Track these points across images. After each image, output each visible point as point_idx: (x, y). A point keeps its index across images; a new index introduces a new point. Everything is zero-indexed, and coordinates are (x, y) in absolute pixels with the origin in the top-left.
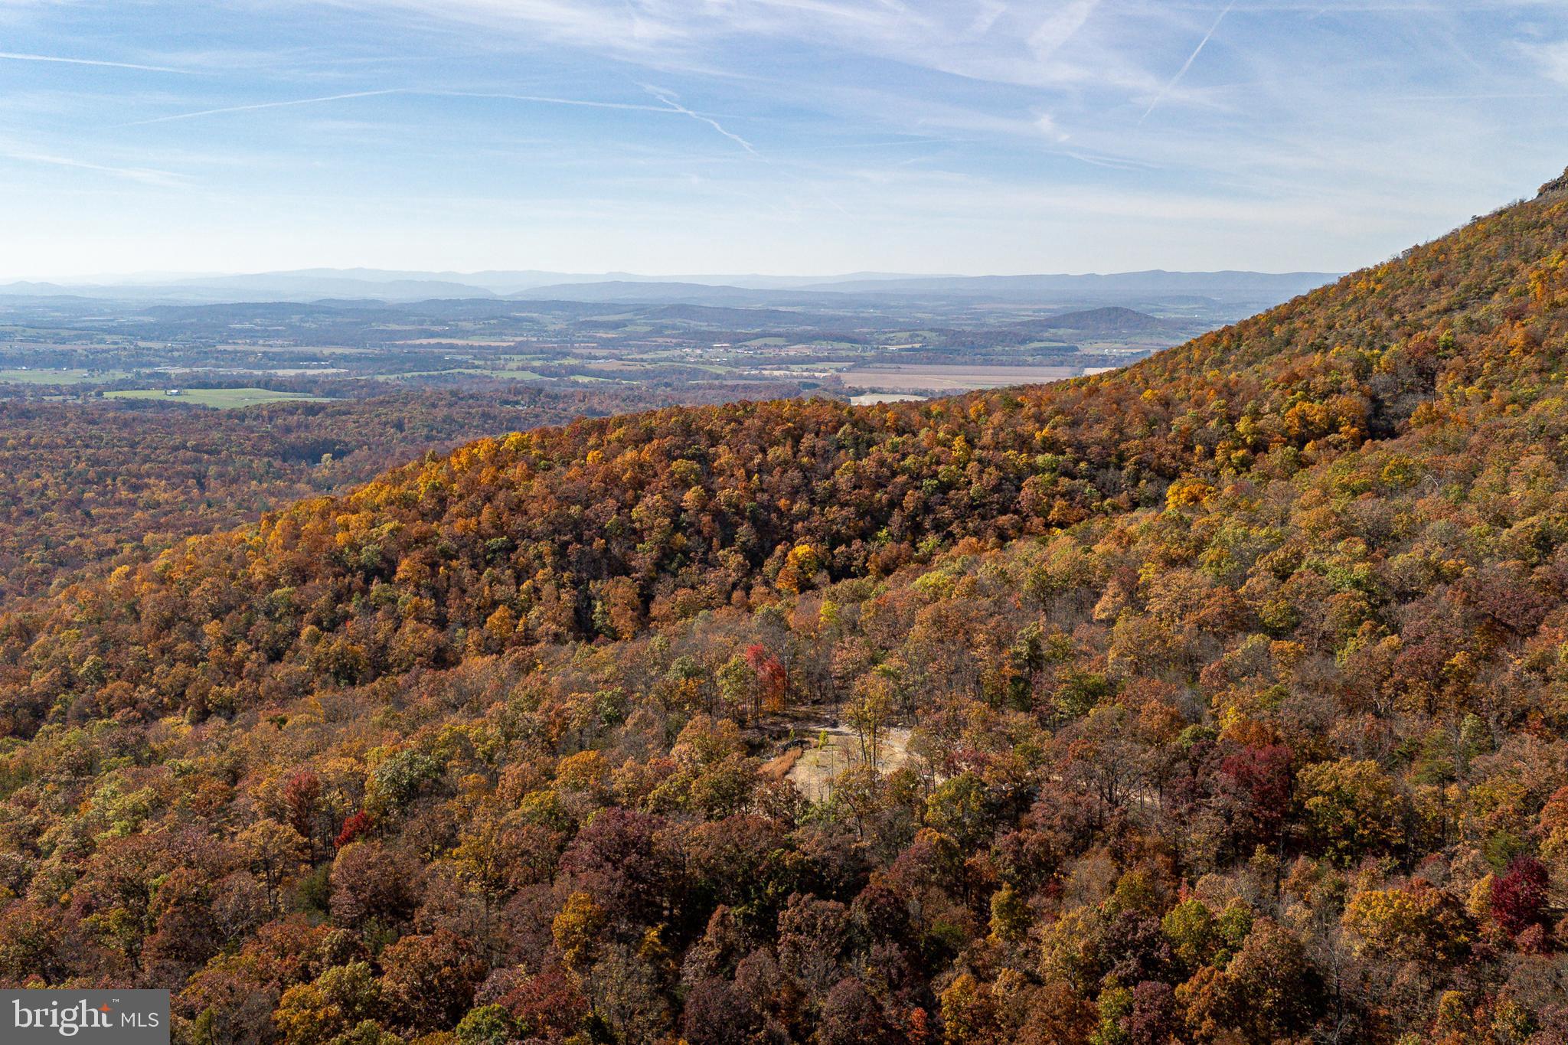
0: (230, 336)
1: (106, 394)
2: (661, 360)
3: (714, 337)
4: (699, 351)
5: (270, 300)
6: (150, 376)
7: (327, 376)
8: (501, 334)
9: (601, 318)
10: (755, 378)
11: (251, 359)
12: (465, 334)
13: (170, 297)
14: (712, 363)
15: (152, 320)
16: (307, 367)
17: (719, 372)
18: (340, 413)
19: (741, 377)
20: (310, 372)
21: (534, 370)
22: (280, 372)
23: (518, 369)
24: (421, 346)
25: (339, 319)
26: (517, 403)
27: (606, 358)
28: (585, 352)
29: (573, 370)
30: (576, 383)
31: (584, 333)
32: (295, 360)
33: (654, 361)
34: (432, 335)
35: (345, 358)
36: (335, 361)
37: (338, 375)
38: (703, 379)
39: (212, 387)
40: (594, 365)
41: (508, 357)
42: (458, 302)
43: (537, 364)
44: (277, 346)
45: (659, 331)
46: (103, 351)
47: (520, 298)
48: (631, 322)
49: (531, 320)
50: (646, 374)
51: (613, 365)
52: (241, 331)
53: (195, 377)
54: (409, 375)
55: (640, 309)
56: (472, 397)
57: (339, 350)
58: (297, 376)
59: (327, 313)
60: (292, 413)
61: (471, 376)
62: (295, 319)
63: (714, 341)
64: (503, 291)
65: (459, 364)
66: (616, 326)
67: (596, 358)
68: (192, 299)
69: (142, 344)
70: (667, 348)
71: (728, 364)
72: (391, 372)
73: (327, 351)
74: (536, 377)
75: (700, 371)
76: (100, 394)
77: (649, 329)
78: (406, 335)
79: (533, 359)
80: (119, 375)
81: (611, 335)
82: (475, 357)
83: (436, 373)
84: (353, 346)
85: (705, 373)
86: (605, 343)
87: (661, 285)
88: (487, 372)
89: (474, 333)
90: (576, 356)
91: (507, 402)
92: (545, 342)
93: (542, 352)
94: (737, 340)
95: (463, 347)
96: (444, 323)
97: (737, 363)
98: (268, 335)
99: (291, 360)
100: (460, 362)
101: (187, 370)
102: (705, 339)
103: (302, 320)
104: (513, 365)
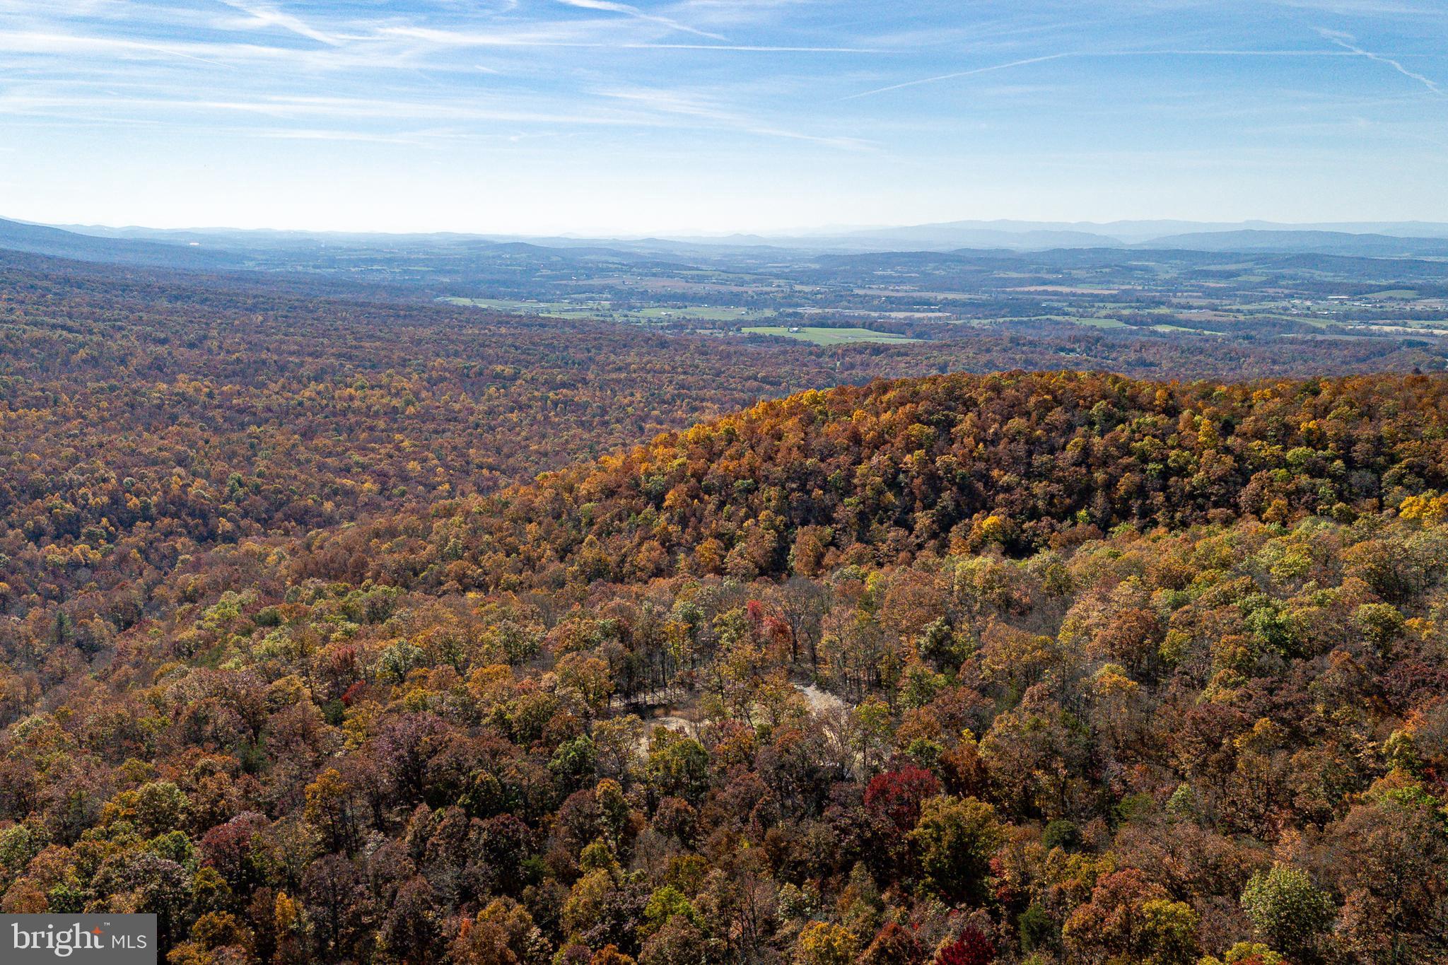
0: (871, 282)
1: (744, 330)
2: (1258, 312)
3: (1333, 288)
4: (1308, 303)
5: (920, 250)
6: (789, 315)
7: (930, 319)
8: (1109, 282)
9: (1212, 268)
10: (1359, 333)
11: (876, 302)
12: (1073, 281)
13: (842, 246)
14: (1316, 316)
15: (817, 266)
16: (918, 311)
17: (1319, 325)
18: (899, 354)
19: (1343, 332)
20: (917, 315)
21: (1120, 318)
22: (893, 315)
23: (1106, 317)
24: (1029, 293)
25: (968, 267)
26: (1073, 350)
27: (1201, 308)
28: (1183, 301)
29: (1161, 320)
30: (1155, 333)
31: (1193, 282)
32: (911, 304)
33: (1251, 313)
34: (1044, 283)
35: (954, 303)
36: (946, 305)
37: (940, 318)
38: (1298, 332)
39: (828, 326)
40: (1185, 315)
41: (1101, 305)
42: (1080, 251)
43: (1126, 312)
44: (904, 291)
45: (1273, 282)
46: (767, 293)
47: (1146, 247)
48: (1247, 271)
49: (1145, 269)
50: (1236, 325)
51: (1208, 315)
52: (883, 277)
53: (824, 317)
54: (1001, 320)
55: (1262, 259)
56: (1031, 343)
57: (951, 296)
58: (905, 319)
59: (960, 261)
60: (861, 353)
61: (1058, 323)
62: (929, 267)
63: (1331, 292)
64: (1132, 239)
65: (1050, 310)
66: (1229, 275)
67: (1190, 308)
68: (858, 249)
69: (798, 288)
70: (1274, 299)
71: (1337, 317)
72: (986, 317)
73: (940, 296)
74: (1121, 325)
75: (1296, 323)
76: (739, 330)
77: (1264, 279)
78: (1021, 282)
79: (1124, 308)
80: (769, 313)
81: (1222, 284)
82: (1070, 305)
83: (1025, 319)
84: (969, 292)
85: (1301, 325)
86: (1209, 293)
87: (1296, 234)
88: (1073, 319)
89: (1083, 281)
90: (1170, 305)
91: (1062, 350)
92: (1149, 290)
93: (1138, 301)
94: (1358, 292)
95: (1067, 294)
96: (1057, 272)
97: (1347, 317)
98: (901, 281)
99: (909, 303)
100: (1053, 308)
101: (820, 311)
102: (1321, 290)
103: (934, 269)
104: (1103, 312)
